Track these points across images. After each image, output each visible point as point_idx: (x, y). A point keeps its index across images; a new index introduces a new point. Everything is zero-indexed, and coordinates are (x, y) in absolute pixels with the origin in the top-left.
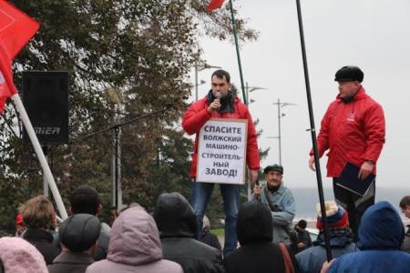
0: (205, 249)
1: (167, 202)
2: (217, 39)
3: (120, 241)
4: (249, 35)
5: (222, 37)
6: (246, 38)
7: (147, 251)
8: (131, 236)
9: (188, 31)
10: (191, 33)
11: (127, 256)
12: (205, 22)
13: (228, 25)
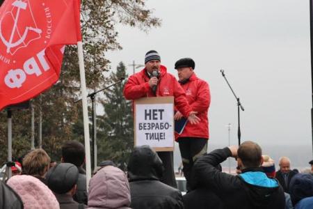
0: (169, 190)
1: (140, 151)
2: (129, 25)
3: (104, 187)
4: (154, 22)
5: (133, 24)
6: (152, 25)
7: (125, 194)
8: (113, 183)
9: (106, 18)
10: (109, 19)
11: (110, 198)
12: (119, 11)
13: (137, 14)
